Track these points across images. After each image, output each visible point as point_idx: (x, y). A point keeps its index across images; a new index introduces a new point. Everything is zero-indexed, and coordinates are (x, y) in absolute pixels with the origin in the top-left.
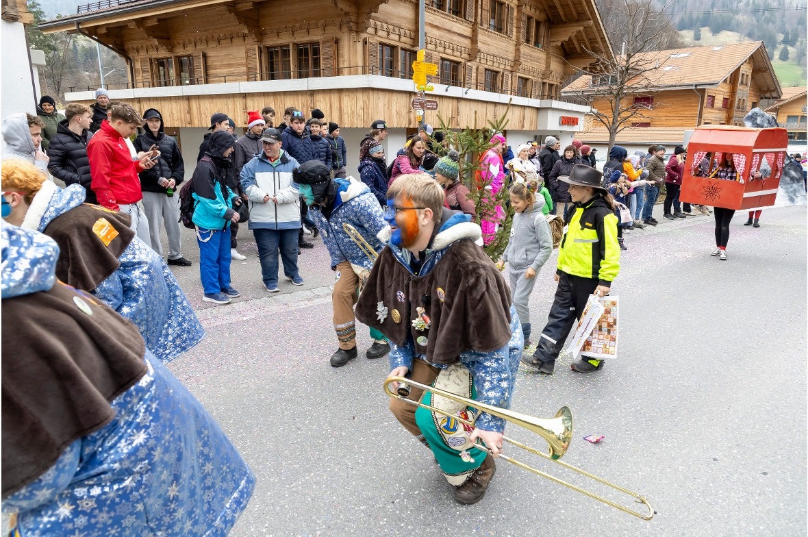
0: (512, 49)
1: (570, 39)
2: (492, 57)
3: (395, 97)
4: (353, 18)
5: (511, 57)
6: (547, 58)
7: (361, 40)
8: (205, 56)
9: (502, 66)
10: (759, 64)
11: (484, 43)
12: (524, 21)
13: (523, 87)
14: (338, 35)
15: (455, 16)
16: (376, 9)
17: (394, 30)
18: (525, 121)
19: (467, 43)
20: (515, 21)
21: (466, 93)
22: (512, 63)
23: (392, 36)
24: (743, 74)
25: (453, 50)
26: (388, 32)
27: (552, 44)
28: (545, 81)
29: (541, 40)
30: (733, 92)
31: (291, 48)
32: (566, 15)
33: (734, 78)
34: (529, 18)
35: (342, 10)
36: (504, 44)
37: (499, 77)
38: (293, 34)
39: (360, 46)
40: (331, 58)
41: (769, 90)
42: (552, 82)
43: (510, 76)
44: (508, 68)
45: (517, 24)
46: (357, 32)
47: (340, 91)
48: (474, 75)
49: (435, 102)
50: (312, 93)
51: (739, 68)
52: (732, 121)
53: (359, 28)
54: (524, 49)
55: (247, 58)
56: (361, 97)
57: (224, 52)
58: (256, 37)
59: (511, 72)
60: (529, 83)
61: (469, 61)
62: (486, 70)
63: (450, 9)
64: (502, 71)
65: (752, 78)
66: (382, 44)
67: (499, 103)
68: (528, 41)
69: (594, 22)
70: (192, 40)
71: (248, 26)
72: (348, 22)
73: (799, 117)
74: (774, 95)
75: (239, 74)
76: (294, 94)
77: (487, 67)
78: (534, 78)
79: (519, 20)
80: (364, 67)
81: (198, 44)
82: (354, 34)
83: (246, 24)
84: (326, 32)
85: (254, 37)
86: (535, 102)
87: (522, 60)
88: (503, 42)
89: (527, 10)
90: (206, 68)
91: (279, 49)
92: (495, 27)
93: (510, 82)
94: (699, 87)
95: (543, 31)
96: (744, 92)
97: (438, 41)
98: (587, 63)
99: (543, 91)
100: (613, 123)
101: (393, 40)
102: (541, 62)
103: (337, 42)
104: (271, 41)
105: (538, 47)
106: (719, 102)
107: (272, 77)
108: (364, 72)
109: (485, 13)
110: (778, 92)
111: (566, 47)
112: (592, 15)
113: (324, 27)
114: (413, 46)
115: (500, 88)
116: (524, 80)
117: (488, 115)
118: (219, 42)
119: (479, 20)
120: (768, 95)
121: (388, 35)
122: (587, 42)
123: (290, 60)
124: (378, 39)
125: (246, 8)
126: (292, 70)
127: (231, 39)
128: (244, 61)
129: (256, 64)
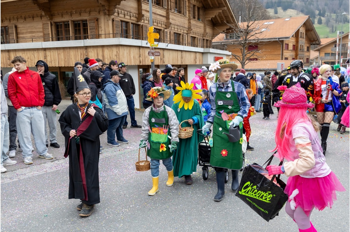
0: (187, 22)
1: (215, 17)
2: (177, 26)
3: (132, 49)
4: (107, 8)
5: (186, 26)
6: (204, 26)
7: (111, 19)
8: (16, 27)
9: (182, 31)
10: (308, 27)
11: (172, 19)
12: (192, 8)
13: (193, 42)
14: (98, 16)
15: (157, 6)
16: (119, 4)
17: (127, 14)
18: (197, 60)
19: (164, 19)
20: (187, 8)
21: (167, 46)
22: (187, 29)
23: (127, 17)
24: (301, 32)
25: (157, 23)
27: (206, 19)
28: (204, 38)
29: (201, 17)
30: (297, 42)
31: (70, 23)
32: (212, 4)
33: (297, 35)
34: (194, 6)
35: (101, 4)
36: (183, 20)
37: (181, 37)
38: (71, 16)
39: (110, 22)
40: (94, 29)
41: (314, 40)
42: (208, 39)
43: (187, 36)
44: (185, 32)
45: (188, 9)
46: (109, 15)
47: (103, 46)
48: (169, 36)
49: (159, 52)
50: (86, 48)
51: (299, 30)
52: (298, 57)
53: (109, 13)
54: (193, 22)
55: (43, 28)
56: (115, 50)
57: (28, 25)
58: (49, 17)
59: (187, 34)
60: (196, 40)
61: (166, 29)
62: (174, 33)
63: (154, 2)
64: (182, 33)
65: (306, 34)
66: (122, 21)
67: (184, 51)
68: (194, 18)
69: (227, 8)
70: (8, 18)
71: (44, 11)
72: (104, 10)
73: (330, 54)
74: (317, 42)
75: (39, 37)
76: (76, 49)
77: (175, 31)
78: (199, 37)
79: (189, 7)
80: (113, 34)
81: (11, 20)
82: (107, 16)
83: (43, 10)
84: (91, 15)
85: (48, 17)
86: (201, 50)
87: (192, 28)
88: (182, 18)
89: (193, 2)
90: (17, 34)
91: (62, 23)
92: (177, 11)
93: (187, 39)
94: (280, 40)
95: (201, 12)
96: (303, 42)
98: (225, 28)
99: (203, 44)
100: (243, 60)
101: (127, 19)
102: (201, 28)
103: (97, 20)
104: (58, 19)
105: (200, 20)
106: (291, 47)
107: (58, 40)
108: (114, 37)
109: (172, 4)
110: (319, 41)
111: (213, 20)
112: (226, 4)
113: (90, 12)
114: (137, 22)
115: (182, 42)
116: (194, 38)
117: (178, 57)
118: (25, 19)
119: (169, 7)
120: (314, 43)
121: (125, 16)
122: (224, 18)
123: (69, 30)
124: (120, 18)
125: (44, 2)
126: (71, 35)
127: (33, 17)
128: (41, 30)
129: (49, 31)
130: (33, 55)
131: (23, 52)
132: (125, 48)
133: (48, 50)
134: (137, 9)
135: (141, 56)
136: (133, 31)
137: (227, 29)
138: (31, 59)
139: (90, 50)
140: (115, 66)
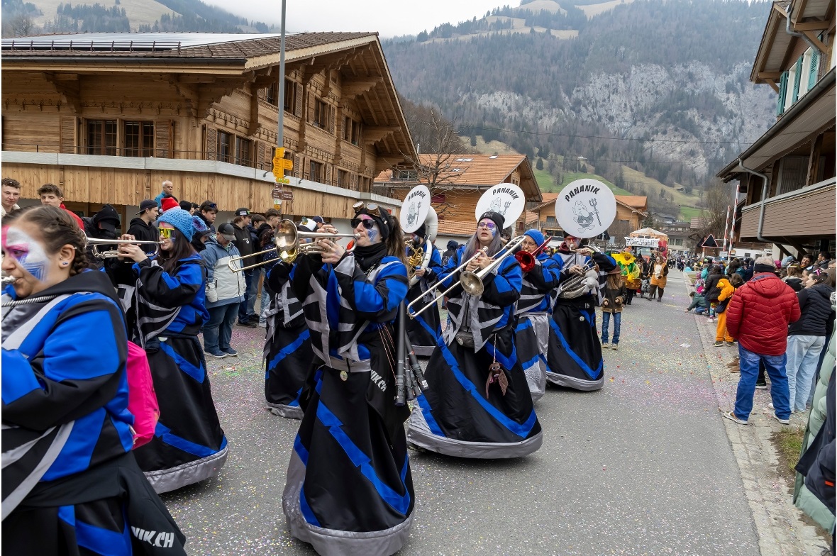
0: (333, 144)
1: (382, 141)
2: (316, 150)
3: (238, 184)
4: (194, 105)
5: (333, 151)
6: (362, 155)
7: (200, 126)
8: (3, 119)
9: (325, 159)
10: (525, 172)
11: (309, 137)
12: (343, 121)
13: (343, 179)
14: (175, 117)
15: (285, 112)
16: (218, 101)
17: (231, 119)
18: (348, 211)
19: (295, 136)
20: (336, 120)
21: (300, 183)
22: (334, 157)
24: (513, 180)
26: (226, 121)
27: (367, 143)
28: (361, 174)
29: (358, 139)
31: (118, 123)
32: (378, 120)
34: (347, 118)
35: (183, 96)
36: (327, 139)
37: (322, 168)
38: (122, 111)
39: (199, 131)
40: (167, 139)
41: (533, 195)
42: (366, 176)
43: (332, 168)
44: (330, 161)
45: (337, 123)
46: (197, 118)
47: (182, 173)
48: (301, 165)
50: (149, 172)
51: (511, 175)
53: (199, 114)
54: (344, 145)
55: (61, 128)
56: (205, 182)
57: (29, 118)
58: (76, 108)
59: (333, 164)
60: (347, 175)
61: (297, 152)
62: (311, 161)
64: (324, 163)
65: (521, 184)
66: (220, 131)
67: (326, 193)
68: (346, 138)
69: (402, 129)
71: (67, 96)
72: (188, 108)
74: (537, 199)
75: (50, 144)
77: (312, 159)
78: (352, 172)
79: (339, 119)
80: (203, 152)
82: (194, 119)
83: (66, 93)
84: (162, 113)
85: (73, 107)
86: (356, 194)
87: (342, 155)
89: (345, 111)
90: (3, 132)
91: (102, 123)
92: (318, 124)
93: (331, 174)
94: (481, 188)
95: (358, 131)
97: (270, 132)
98: (397, 161)
99: (359, 184)
101: (230, 128)
102: (357, 157)
103: (174, 124)
104: (94, 114)
105: (355, 144)
107: (91, 152)
108: (203, 158)
109: (311, 111)
110: (539, 196)
111: (378, 147)
112: (400, 122)
113: (160, 108)
114: (248, 135)
115: (323, 179)
116: (343, 173)
117: (318, 203)
118: (24, 107)
119: (306, 117)
120: (532, 199)
121: (226, 123)
122: (396, 145)
123: (116, 136)
124: (216, 125)
125: (68, 79)
126: (118, 146)
127: (41, 105)
128: (57, 130)
129: (73, 134)
130: (35, 176)
131: (15, 169)
132: (225, 180)
133: (70, 169)
134: (249, 113)
135: (253, 196)
136: (239, 151)
137: (400, 164)
138: (30, 184)
139: (155, 177)
140: (209, 212)
